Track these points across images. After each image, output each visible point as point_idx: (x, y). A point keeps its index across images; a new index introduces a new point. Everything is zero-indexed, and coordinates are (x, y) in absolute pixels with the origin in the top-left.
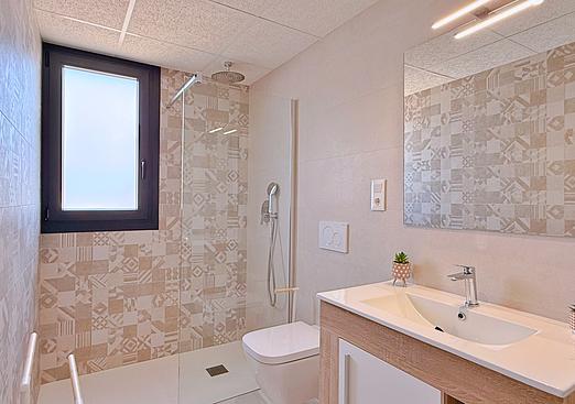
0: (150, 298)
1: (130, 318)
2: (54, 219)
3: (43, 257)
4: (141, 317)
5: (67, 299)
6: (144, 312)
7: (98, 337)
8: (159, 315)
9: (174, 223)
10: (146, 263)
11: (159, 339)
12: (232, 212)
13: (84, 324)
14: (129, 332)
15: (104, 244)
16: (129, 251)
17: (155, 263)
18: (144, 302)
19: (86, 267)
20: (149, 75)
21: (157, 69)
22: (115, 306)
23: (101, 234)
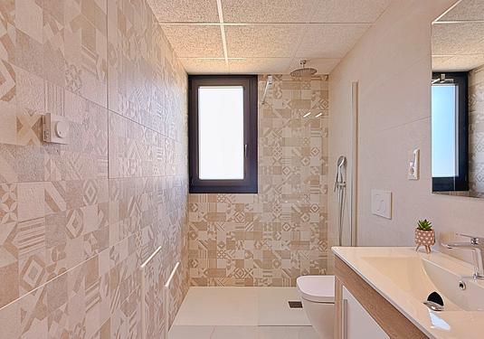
0: (253, 242)
1: (240, 255)
2: (196, 185)
3: (190, 208)
4: (247, 255)
5: (203, 236)
6: (249, 252)
7: (221, 263)
8: (259, 255)
9: (269, 189)
10: (250, 217)
11: (258, 273)
12: (315, 182)
13: (212, 254)
14: (239, 263)
15: (224, 201)
16: (239, 208)
17: (256, 218)
18: (249, 244)
19: (213, 216)
20: (249, 81)
21: (255, 77)
22: (231, 245)
23: (222, 195)
